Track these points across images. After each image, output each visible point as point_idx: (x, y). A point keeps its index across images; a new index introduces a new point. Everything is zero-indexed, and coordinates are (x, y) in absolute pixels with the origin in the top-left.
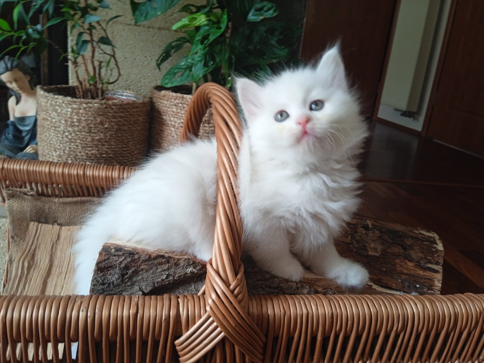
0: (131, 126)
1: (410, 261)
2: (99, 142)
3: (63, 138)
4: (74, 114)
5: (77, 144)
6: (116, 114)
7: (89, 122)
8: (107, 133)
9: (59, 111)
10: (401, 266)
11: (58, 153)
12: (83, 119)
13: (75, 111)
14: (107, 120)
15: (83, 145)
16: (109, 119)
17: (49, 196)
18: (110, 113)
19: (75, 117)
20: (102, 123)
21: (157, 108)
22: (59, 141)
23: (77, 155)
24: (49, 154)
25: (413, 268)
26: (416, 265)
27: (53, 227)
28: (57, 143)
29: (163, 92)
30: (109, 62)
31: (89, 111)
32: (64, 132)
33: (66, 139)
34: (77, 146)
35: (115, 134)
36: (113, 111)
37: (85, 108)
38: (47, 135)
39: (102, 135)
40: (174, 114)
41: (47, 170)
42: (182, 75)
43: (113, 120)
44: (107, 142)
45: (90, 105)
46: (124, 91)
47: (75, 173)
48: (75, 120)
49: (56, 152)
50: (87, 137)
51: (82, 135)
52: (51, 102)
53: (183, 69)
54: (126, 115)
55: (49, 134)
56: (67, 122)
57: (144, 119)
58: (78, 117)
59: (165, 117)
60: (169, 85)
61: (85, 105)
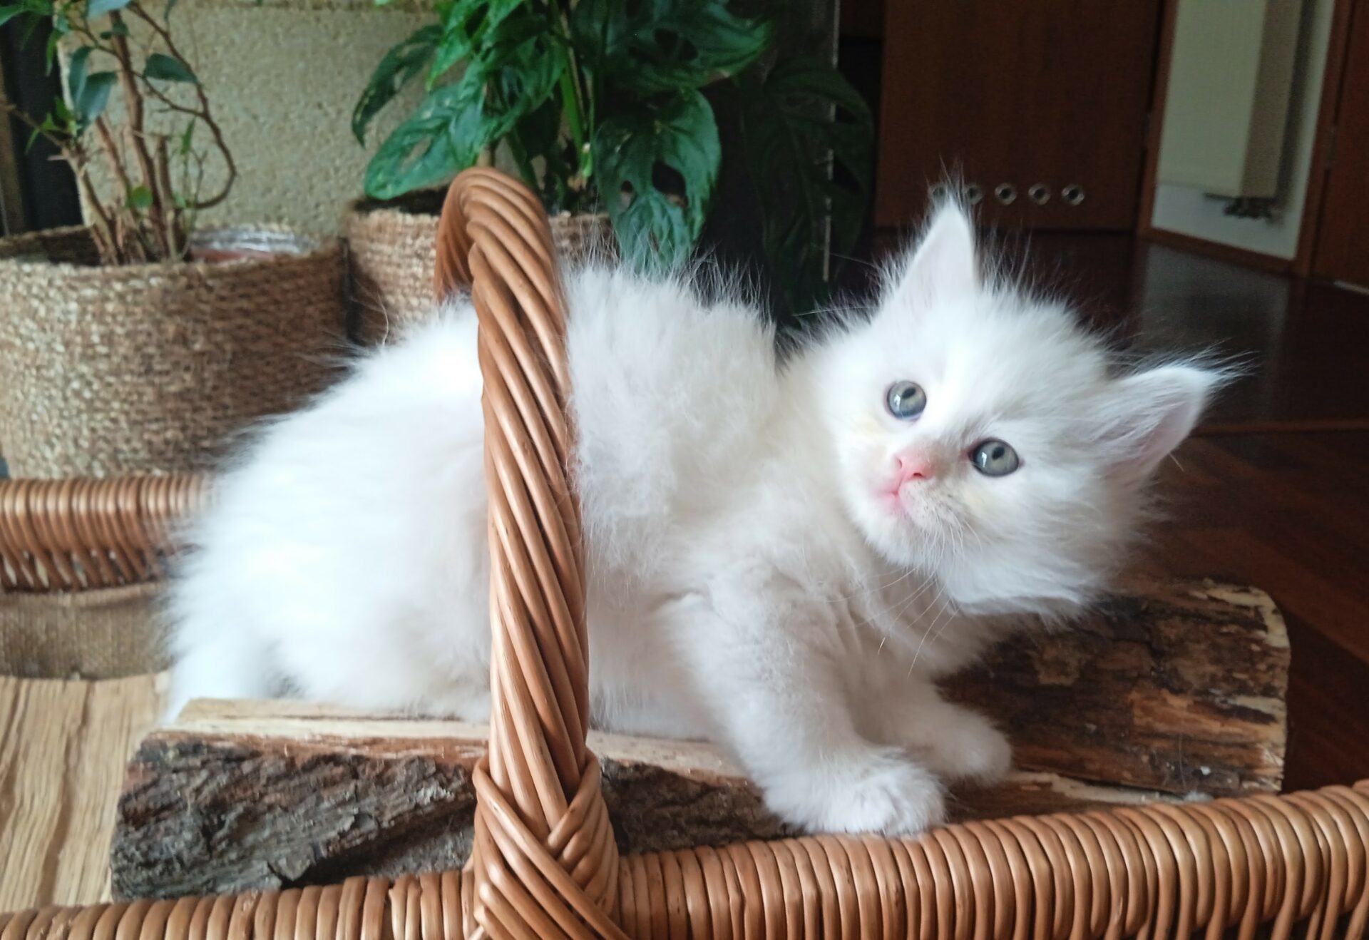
0: (282, 340)
1: (1177, 692)
2: (183, 400)
3: (65, 399)
4: (89, 318)
5: (113, 415)
6: (224, 305)
7: (141, 339)
8: (203, 369)
9: (42, 312)
10: (1147, 711)
11: (58, 449)
12: (119, 330)
13: (90, 308)
14: (200, 328)
15: (134, 416)
16: (205, 322)
17: (41, 590)
18: (207, 302)
19: (94, 327)
20: (182, 339)
21: (365, 270)
22: (55, 413)
23: (117, 451)
24: (33, 457)
25: (1186, 714)
26: (1196, 702)
27: (65, 687)
28: (51, 419)
29: (376, 217)
30: (187, 138)
31: (136, 304)
32: (67, 381)
33: (75, 402)
34: (114, 421)
35: (231, 370)
36: (212, 297)
37: (121, 297)
38: (19, 395)
39: (188, 377)
40: (418, 284)
41: (20, 507)
42: (428, 151)
43: (219, 325)
44: (209, 398)
45: (137, 284)
46: (261, 225)
47: (111, 508)
48: (96, 339)
49: (52, 446)
50: (140, 389)
51: (124, 383)
52: (15, 286)
53: (429, 131)
54: (258, 305)
55: (23, 393)
56: (71, 347)
57: (323, 312)
58: (102, 329)
59: (391, 299)
60: (389, 193)
61: (118, 287)
